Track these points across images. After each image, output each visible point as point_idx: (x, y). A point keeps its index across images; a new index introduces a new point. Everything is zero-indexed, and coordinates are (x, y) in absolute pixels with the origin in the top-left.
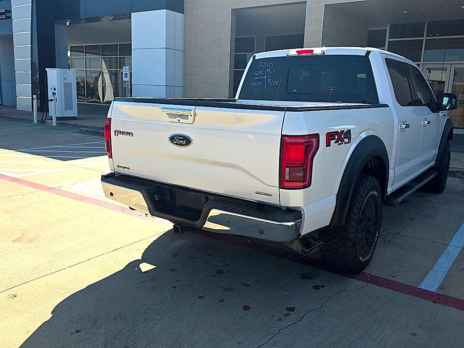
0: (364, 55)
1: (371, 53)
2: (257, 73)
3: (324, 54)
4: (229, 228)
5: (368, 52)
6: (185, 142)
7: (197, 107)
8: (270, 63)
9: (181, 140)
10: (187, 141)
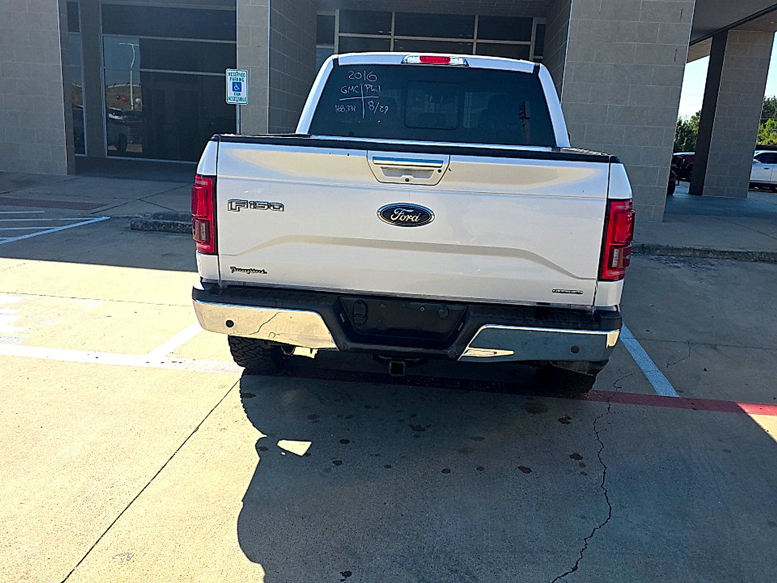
0: (532, 72)
1: (540, 70)
2: (346, 90)
3: (468, 66)
5: (537, 69)
6: (417, 217)
8: (371, 74)
9: (410, 214)
10: (422, 216)
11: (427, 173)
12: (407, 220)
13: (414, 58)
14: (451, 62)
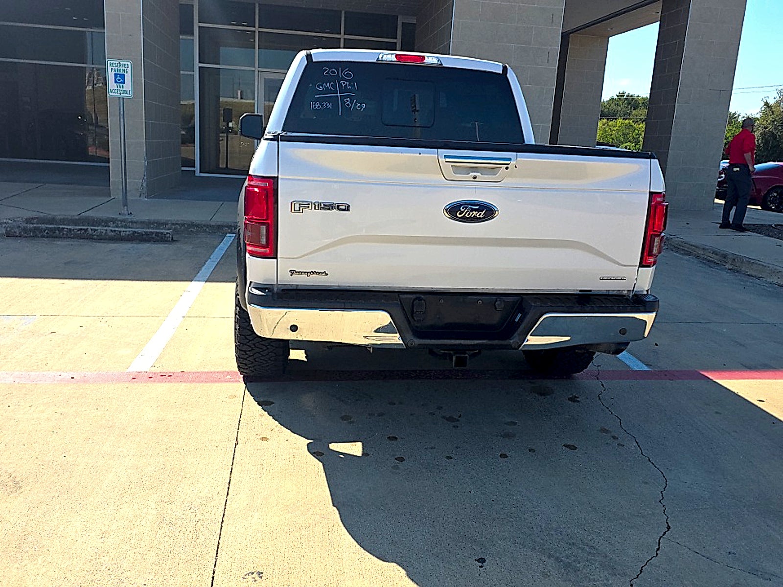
0: (501, 72)
2: (321, 87)
3: (442, 65)
4: (568, 338)
5: (505, 69)
6: (482, 213)
7: (518, 154)
8: (346, 71)
9: (475, 210)
10: (487, 212)
11: (493, 170)
12: (472, 216)
13: (389, 56)
14: (427, 60)
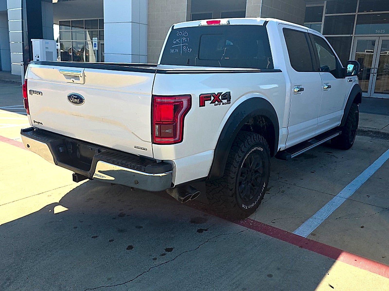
0: (263, 25)
1: (268, 22)
2: (175, 42)
3: (229, 24)
5: (266, 22)
6: (78, 100)
7: (86, 69)
8: (185, 32)
9: (76, 98)
10: (80, 100)
12: (75, 102)
14: (221, 23)
